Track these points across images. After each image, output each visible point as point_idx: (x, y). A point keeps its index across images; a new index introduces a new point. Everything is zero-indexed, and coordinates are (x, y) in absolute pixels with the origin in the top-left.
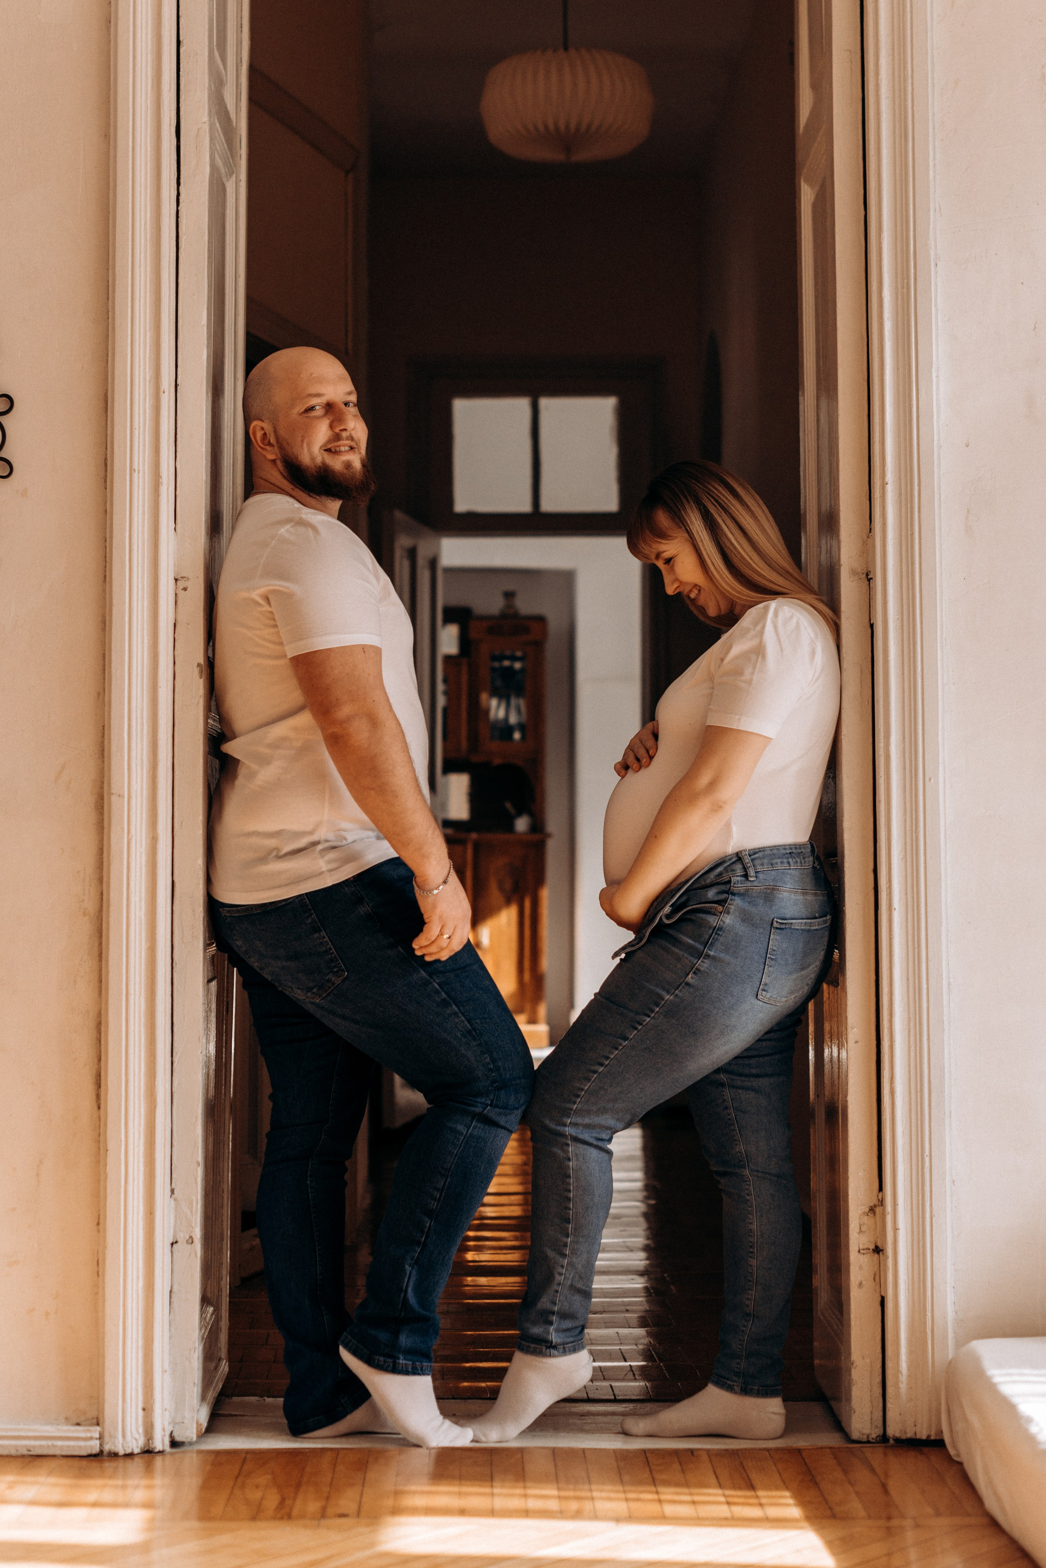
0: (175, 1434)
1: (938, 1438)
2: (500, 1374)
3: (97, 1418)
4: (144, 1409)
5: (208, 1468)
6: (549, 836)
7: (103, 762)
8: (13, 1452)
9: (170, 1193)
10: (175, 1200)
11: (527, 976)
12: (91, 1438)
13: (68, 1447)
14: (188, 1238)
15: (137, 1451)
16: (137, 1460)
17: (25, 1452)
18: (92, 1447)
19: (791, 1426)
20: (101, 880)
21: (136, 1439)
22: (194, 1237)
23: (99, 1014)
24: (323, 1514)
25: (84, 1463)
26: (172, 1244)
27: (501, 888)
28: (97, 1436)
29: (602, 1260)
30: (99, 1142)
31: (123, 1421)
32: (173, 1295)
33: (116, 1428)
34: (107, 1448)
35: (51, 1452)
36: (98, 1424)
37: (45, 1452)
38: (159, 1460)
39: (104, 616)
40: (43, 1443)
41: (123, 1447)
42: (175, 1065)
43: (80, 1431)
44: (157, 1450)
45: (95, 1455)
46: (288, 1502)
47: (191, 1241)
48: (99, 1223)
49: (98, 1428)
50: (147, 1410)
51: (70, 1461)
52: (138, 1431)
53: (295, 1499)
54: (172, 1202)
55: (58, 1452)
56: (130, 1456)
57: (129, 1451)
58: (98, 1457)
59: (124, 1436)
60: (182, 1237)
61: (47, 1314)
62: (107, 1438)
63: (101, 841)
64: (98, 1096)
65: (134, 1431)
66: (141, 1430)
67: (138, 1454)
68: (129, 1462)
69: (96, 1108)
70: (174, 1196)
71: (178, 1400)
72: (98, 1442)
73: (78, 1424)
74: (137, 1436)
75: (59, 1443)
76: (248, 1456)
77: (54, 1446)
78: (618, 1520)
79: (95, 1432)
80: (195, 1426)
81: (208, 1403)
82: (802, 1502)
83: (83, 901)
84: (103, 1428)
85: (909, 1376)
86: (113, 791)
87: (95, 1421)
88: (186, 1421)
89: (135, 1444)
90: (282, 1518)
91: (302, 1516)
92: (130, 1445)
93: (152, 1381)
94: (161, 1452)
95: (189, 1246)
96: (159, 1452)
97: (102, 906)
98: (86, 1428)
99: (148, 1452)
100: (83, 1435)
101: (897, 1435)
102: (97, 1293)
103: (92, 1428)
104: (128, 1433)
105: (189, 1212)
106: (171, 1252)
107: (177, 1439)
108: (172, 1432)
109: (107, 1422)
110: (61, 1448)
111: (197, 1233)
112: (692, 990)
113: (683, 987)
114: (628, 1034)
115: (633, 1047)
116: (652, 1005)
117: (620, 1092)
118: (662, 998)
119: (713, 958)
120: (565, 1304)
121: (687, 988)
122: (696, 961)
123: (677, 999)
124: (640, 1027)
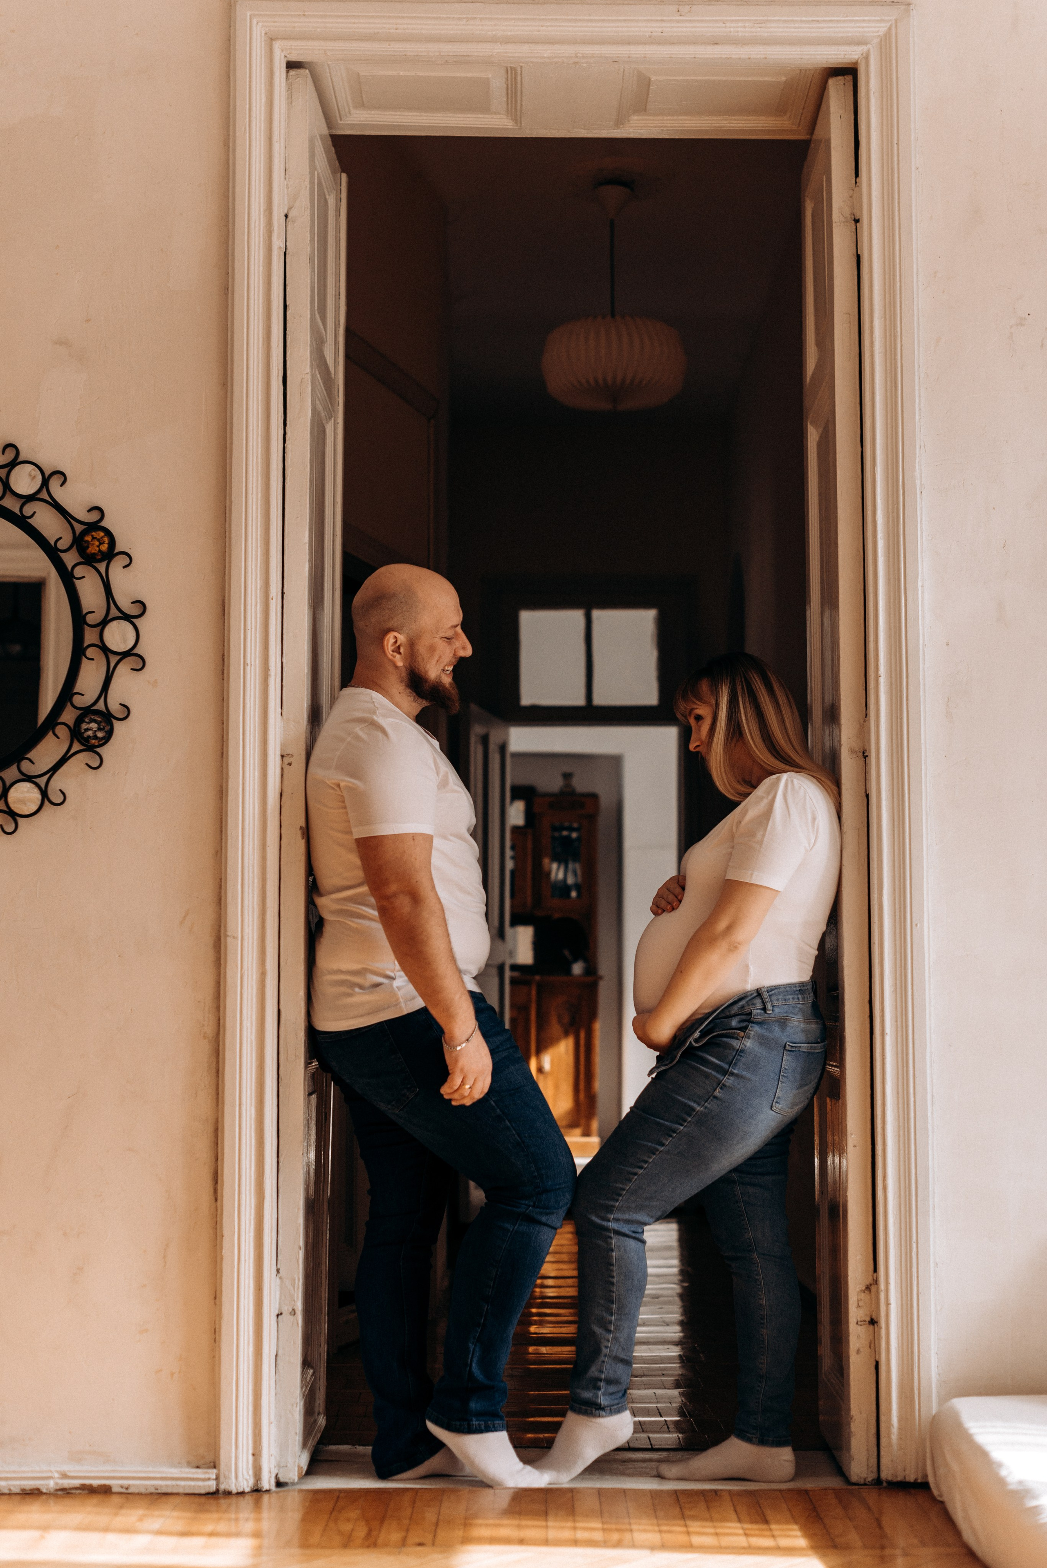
0: (280, 1476)
1: (924, 1481)
2: (556, 1427)
3: (214, 1462)
4: (253, 1455)
5: (307, 1504)
6: (601, 978)
7: (221, 909)
8: (143, 1491)
9: (276, 1272)
10: (280, 1278)
11: (582, 1096)
12: (209, 1479)
13: (190, 1486)
14: (291, 1310)
15: (247, 1490)
16: (248, 1497)
17: (153, 1490)
18: (209, 1486)
19: (800, 1472)
20: (218, 1008)
22: (296, 1309)
23: (217, 1121)
24: (403, 1543)
25: (203, 1500)
26: (278, 1316)
27: (560, 1022)
28: (214, 1477)
29: (641, 1332)
30: (216, 1229)
31: (236, 1464)
32: (279, 1358)
33: (230, 1471)
34: (222, 1487)
35: (175, 1491)
36: (215, 1467)
37: (169, 1490)
38: (266, 1497)
39: (221, 786)
40: (169, 1483)
41: (235, 1486)
42: (280, 1164)
43: (200, 1473)
44: (264, 1489)
45: (213, 1494)
46: (374, 1533)
47: (293, 1312)
48: (216, 1296)
49: (215, 1471)
50: (256, 1455)
51: (192, 1498)
52: (248, 1472)
53: (380, 1531)
54: (278, 1280)
55: (181, 1491)
56: (242, 1494)
57: (241, 1490)
58: (215, 1494)
59: (236, 1477)
60: (286, 1309)
61: (172, 1374)
62: (222, 1479)
63: (219, 975)
64: (215, 1191)
65: (245, 1473)
66: (251, 1472)
67: (248, 1492)
68: (241, 1498)
69: (214, 1200)
70: (279, 1275)
71: (283, 1447)
72: (214, 1483)
73: (198, 1467)
74: (248, 1477)
75: (182, 1483)
76: (342, 1495)
77: (177, 1485)
78: (653, 1548)
79: (212, 1474)
80: (296, 1469)
81: (309, 1449)
82: (808, 1533)
83: (203, 1026)
84: (219, 1470)
85: (899, 1429)
86: (229, 934)
87: (212, 1464)
88: (289, 1465)
89: (245, 1483)
90: (368, 1547)
91: (386, 1545)
92: (242, 1484)
93: (260, 1431)
94: (268, 1491)
95: (292, 1317)
96: (266, 1491)
97: (219, 1030)
98: (205, 1470)
99: (257, 1491)
100: (202, 1476)
101: (890, 1478)
102: (214, 1357)
103: (210, 1471)
104: (240, 1475)
105: (292, 1288)
106: (277, 1322)
107: (282, 1480)
108: (277, 1475)
109: (223, 1465)
110: (184, 1487)
111: (299, 1306)
112: (719, 1103)
113: (712, 1100)
114: (664, 1141)
115: (668, 1152)
116: (685, 1116)
117: (656, 1192)
118: (693, 1109)
119: (737, 1076)
120: (611, 1372)
121: (715, 1100)
122: (722, 1078)
123: (706, 1111)
124: (674, 1135)
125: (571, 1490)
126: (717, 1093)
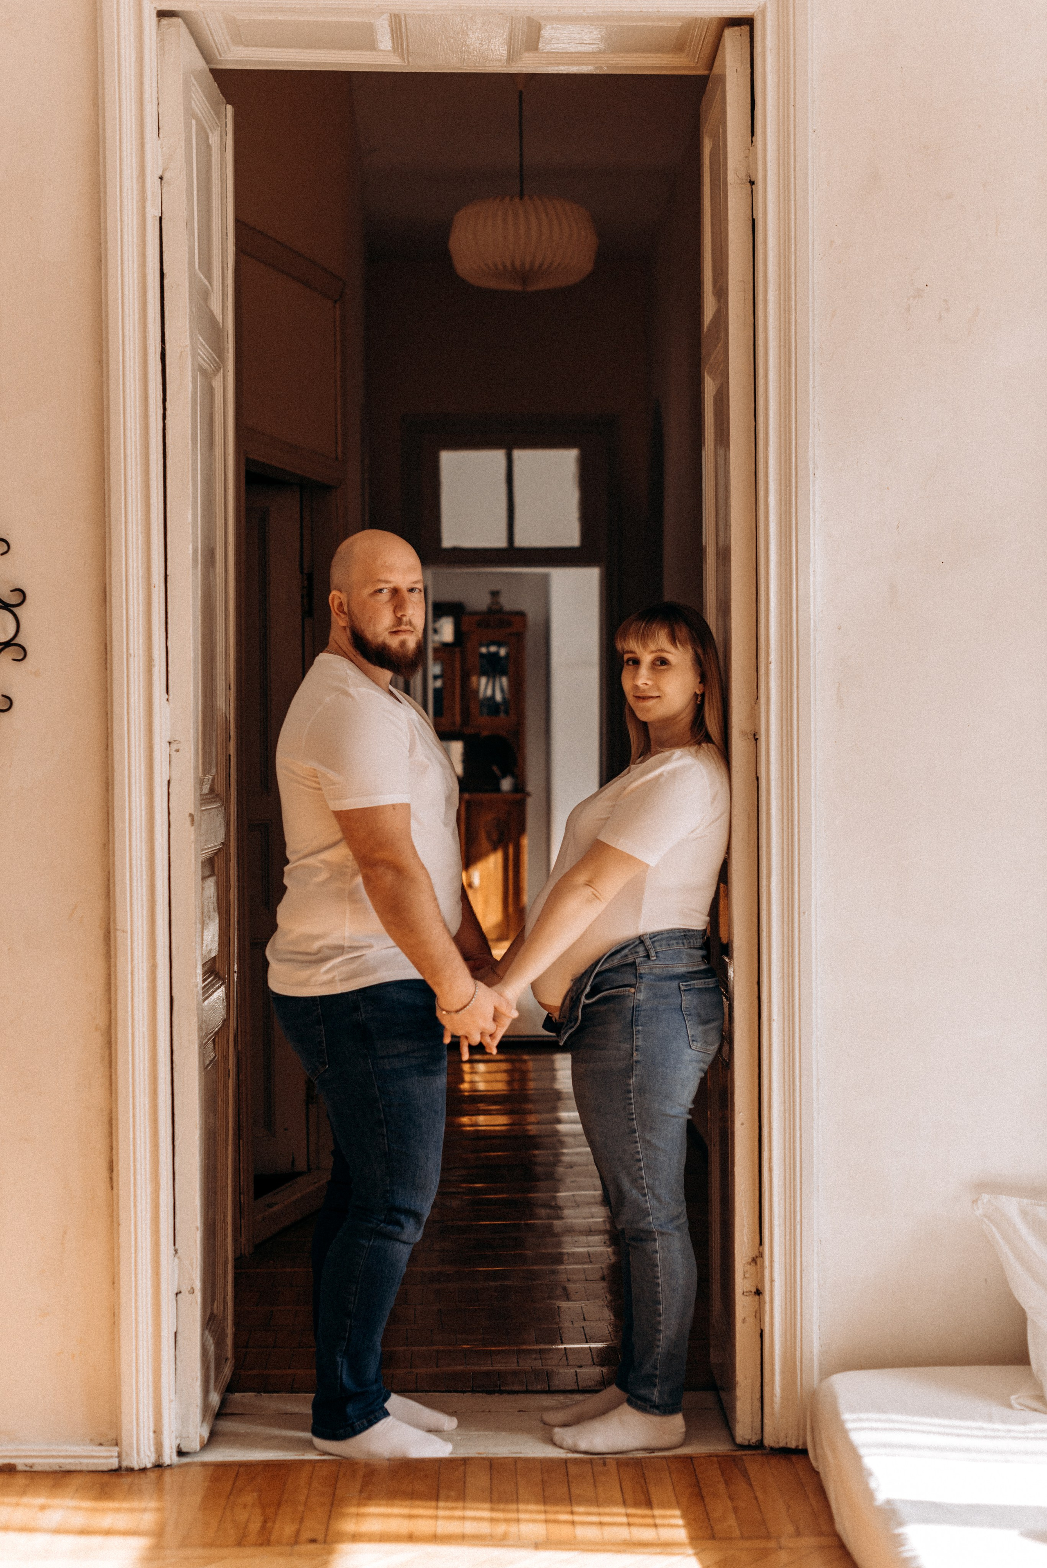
0: (182, 1446)
1: (803, 1447)
3: (116, 1440)
4: (155, 1432)
5: (206, 1484)
6: (528, 794)
7: (110, 901)
8: (47, 1469)
9: (173, 1252)
10: (179, 1258)
11: (511, 909)
12: (111, 1457)
13: (94, 1464)
14: (189, 1288)
15: (149, 1465)
16: (149, 1474)
17: (57, 1468)
18: (112, 1464)
20: (109, 1002)
21: (148, 1456)
22: (194, 1286)
23: (111, 1112)
24: (296, 1540)
25: (106, 1478)
26: (177, 1294)
27: (489, 837)
28: (116, 1454)
30: (112, 1216)
31: (137, 1441)
32: (178, 1335)
33: (132, 1447)
34: (125, 1464)
35: (79, 1469)
36: (117, 1445)
37: (73, 1468)
38: (168, 1476)
39: (107, 778)
40: (73, 1461)
41: (138, 1463)
43: (102, 1451)
44: (166, 1464)
45: (115, 1470)
46: (269, 1525)
47: (192, 1291)
48: (114, 1282)
49: (117, 1449)
50: (158, 1432)
52: (150, 1450)
53: (274, 1522)
54: (176, 1260)
55: (85, 1468)
56: (144, 1470)
57: (142, 1466)
58: (116, 1471)
59: (138, 1454)
60: (185, 1289)
61: (73, 1356)
62: (124, 1456)
63: (109, 968)
64: (111, 1179)
65: (146, 1449)
66: (152, 1449)
67: (150, 1469)
68: (143, 1475)
69: (110, 1189)
70: (177, 1256)
71: (184, 1419)
72: (116, 1460)
73: (101, 1444)
74: (150, 1454)
75: (85, 1461)
76: (242, 1470)
77: (80, 1463)
78: (537, 1546)
79: (114, 1451)
80: (198, 1440)
81: (208, 1423)
82: (691, 1523)
84: (121, 1449)
86: (118, 927)
87: (114, 1442)
88: (190, 1436)
89: (147, 1459)
90: (261, 1545)
91: (279, 1543)
92: (144, 1461)
94: (170, 1466)
95: (190, 1296)
96: (168, 1466)
97: (110, 1022)
98: (107, 1448)
99: (158, 1466)
100: (105, 1454)
101: (773, 1444)
102: (114, 1339)
103: (111, 1448)
104: (142, 1453)
105: (190, 1267)
106: (176, 1300)
107: (184, 1450)
108: (179, 1445)
109: (124, 1443)
110: (87, 1464)
111: (198, 1285)
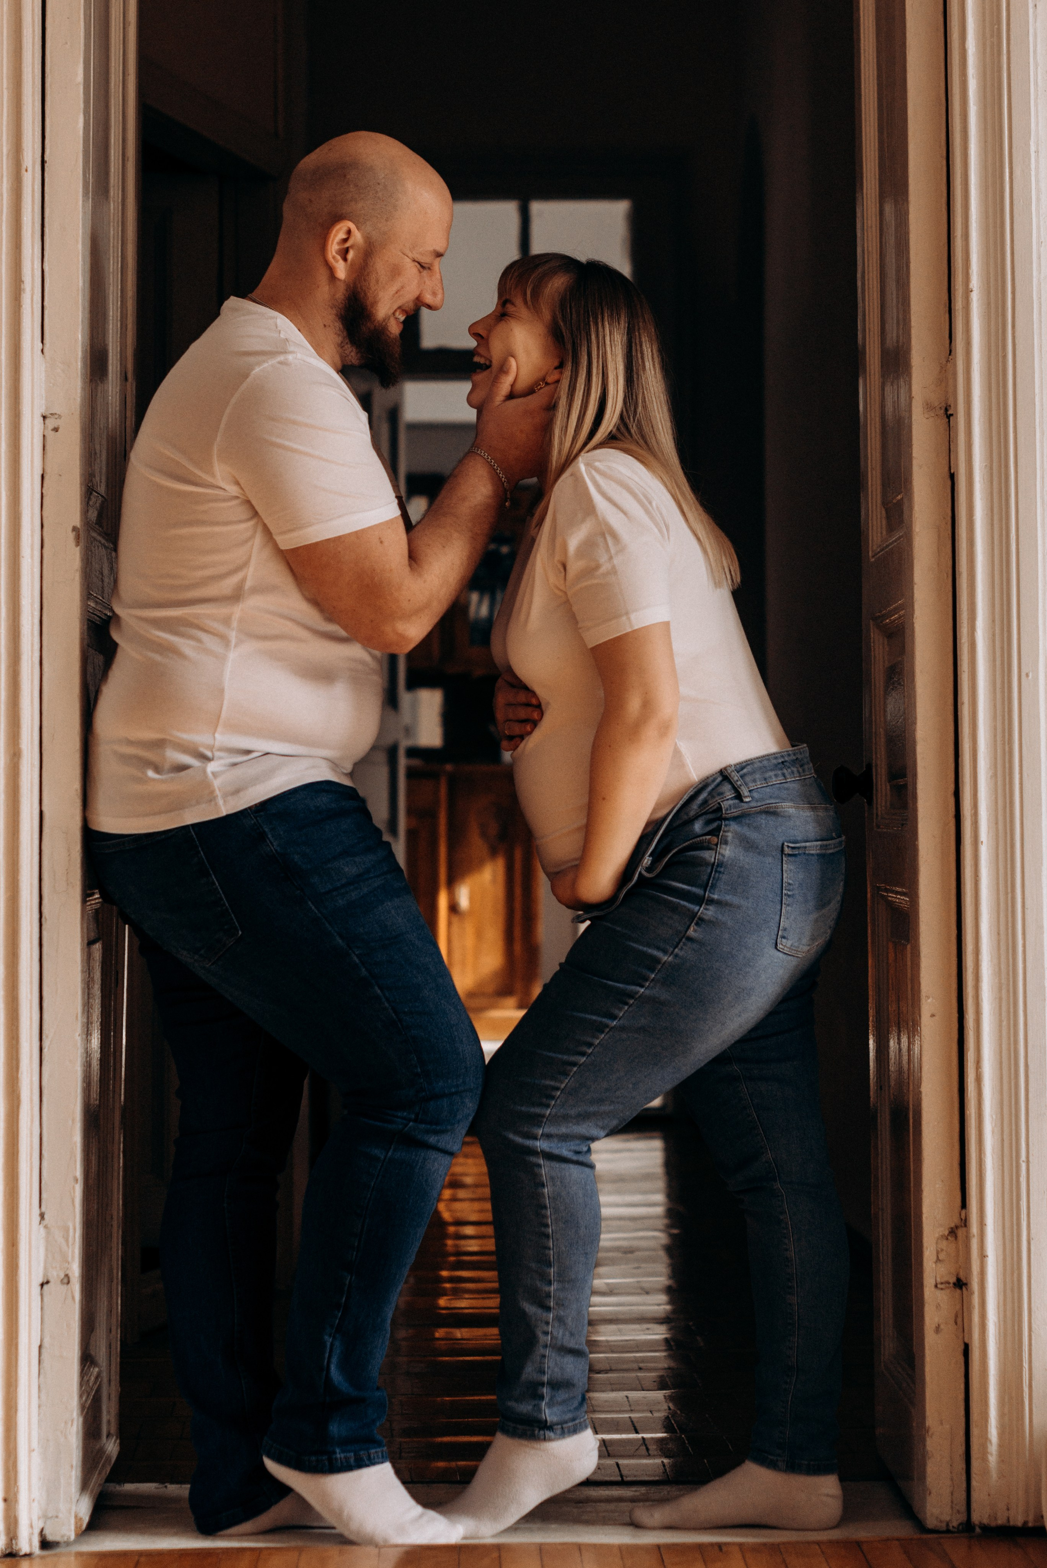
112: (695, 946)
113: (684, 944)
114: (616, 1012)
115: (622, 1029)
116: (645, 972)
117: (607, 1090)
118: (657, 960)
119: (718, 903)
120: (556, 1370)
121: (689, 944)
122: (697, 908)
123: (677, 961)
124: (631, 1001)
125: (498, 1547)
126: (691, 932)
